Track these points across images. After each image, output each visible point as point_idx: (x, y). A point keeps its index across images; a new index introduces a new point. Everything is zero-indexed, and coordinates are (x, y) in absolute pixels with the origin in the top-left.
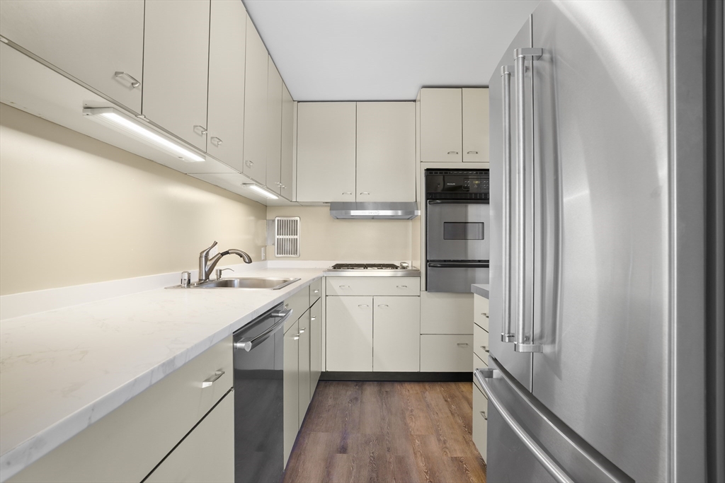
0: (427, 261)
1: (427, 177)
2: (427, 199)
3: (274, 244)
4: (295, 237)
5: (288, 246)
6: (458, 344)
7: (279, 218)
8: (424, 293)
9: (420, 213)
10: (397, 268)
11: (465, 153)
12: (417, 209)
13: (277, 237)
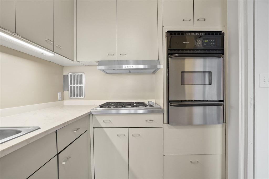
0: (169, 101)
1: (167, 37)
2: (168, 54)
3: (68, 90)
4: (81, 85)
5: (77, 91)
6: (191, 162)
7: (71, 74)
8: (166, 125)
9: (162, 66)
10: (146, 106)
11: (196, 20)
12: (160, 64)
13: (70, 85)
